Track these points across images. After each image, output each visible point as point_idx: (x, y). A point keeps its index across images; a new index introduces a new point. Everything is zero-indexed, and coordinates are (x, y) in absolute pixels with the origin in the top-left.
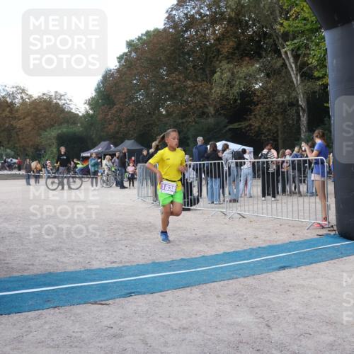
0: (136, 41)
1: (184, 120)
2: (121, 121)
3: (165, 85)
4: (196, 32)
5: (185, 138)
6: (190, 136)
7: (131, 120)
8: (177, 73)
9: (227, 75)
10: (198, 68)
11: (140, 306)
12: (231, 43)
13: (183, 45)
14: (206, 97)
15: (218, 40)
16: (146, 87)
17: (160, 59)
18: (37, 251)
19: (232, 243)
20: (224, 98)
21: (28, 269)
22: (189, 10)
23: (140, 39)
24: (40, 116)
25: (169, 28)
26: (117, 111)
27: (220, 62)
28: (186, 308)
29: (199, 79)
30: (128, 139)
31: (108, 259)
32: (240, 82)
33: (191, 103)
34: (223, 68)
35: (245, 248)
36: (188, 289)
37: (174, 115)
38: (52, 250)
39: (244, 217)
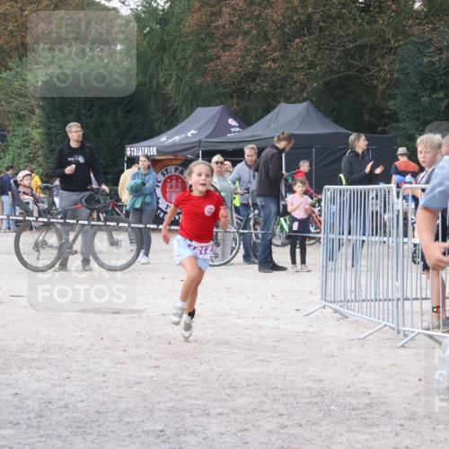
7: (298, 33)
30: (288, 100)
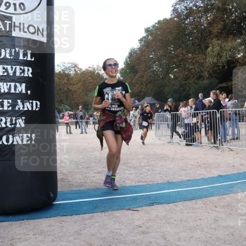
0: (151, 28)
1: (186, 82)
2: (143, 84)
3: (172, 58)
4: (194, 19)
5: (187, 94)
6: (191, 93)
7: (149, 83)
8: (181, 49)
9: (217, 48)
10: (196, 45)
11: (160, 212)
12: (220, 26)
13: (185, 29)
14: (202, 65)
15: (210, 24)
16: (159, 60)
17: (169, 39)
18: (88, 173)
19: (223, 169)
20: (215, 65)
21: (83, 185)
22: (188, 4)
23: (154, 26)
24: (87, 82)
25: (174, 17)
26: (139, 77)
27: (212, 40)
28: (193, 214)
29: (197, 53)
30: (148, 96)
31: (136, 179)
32: (226, 53)
33: (191, 69)
34: (214, 43)
35: (234, 172)
36: (194, 201)
37: (180, 78)
38: (98, 173)
39: (232, 150)
